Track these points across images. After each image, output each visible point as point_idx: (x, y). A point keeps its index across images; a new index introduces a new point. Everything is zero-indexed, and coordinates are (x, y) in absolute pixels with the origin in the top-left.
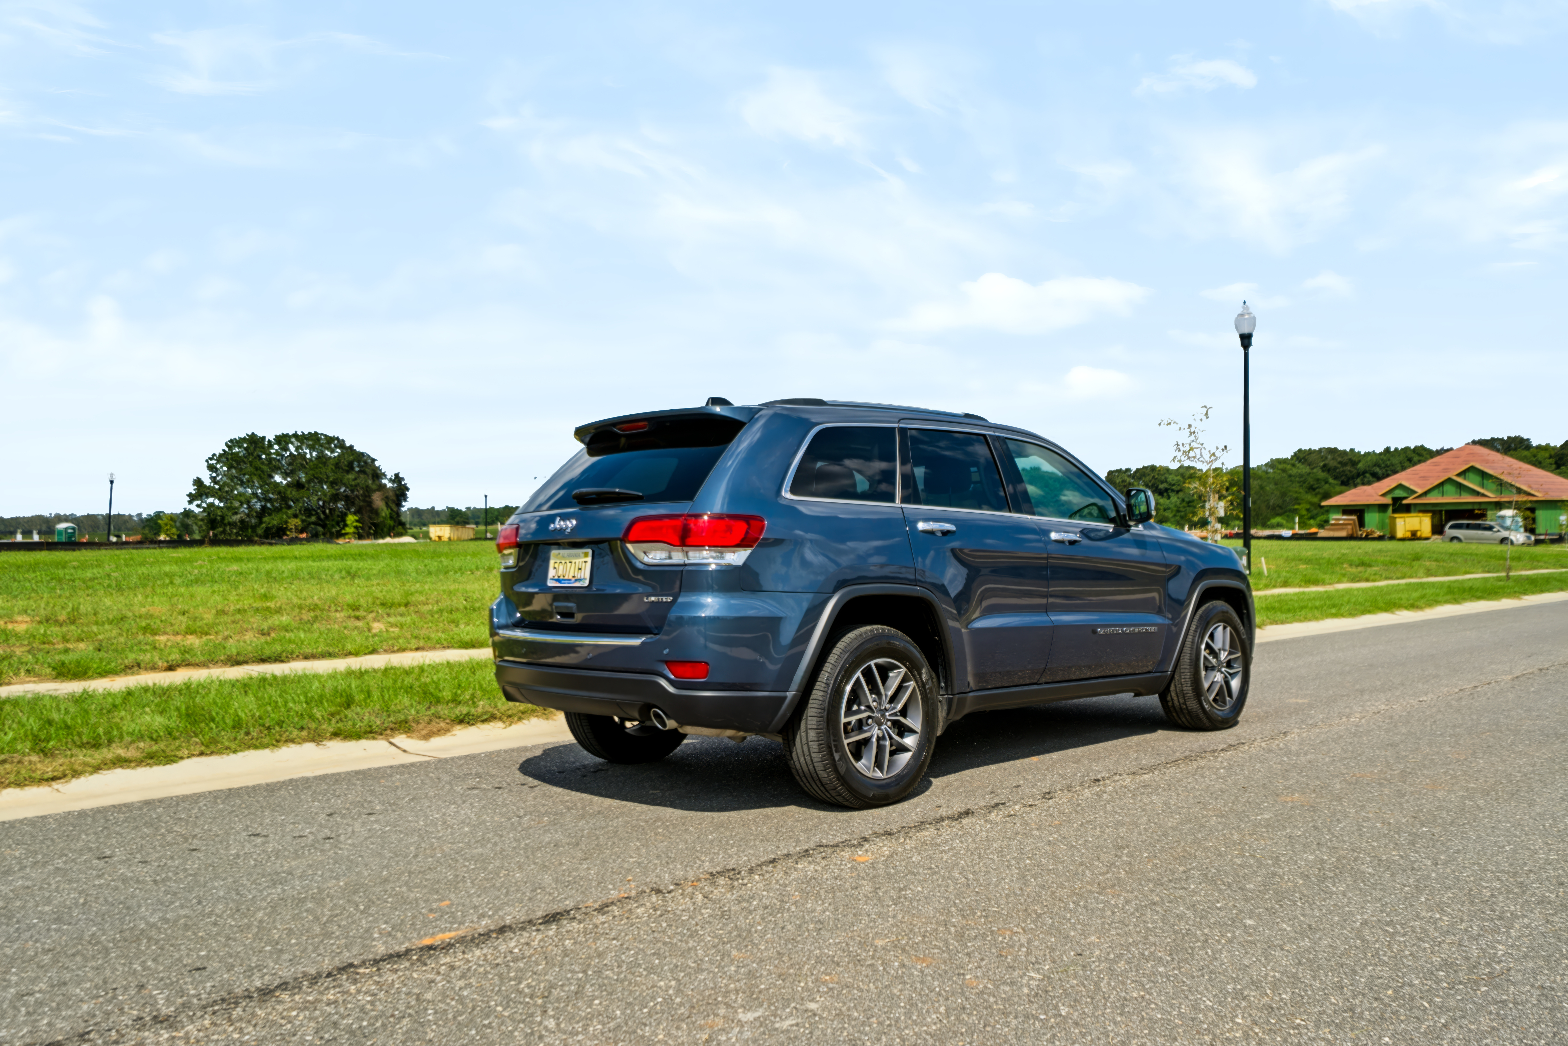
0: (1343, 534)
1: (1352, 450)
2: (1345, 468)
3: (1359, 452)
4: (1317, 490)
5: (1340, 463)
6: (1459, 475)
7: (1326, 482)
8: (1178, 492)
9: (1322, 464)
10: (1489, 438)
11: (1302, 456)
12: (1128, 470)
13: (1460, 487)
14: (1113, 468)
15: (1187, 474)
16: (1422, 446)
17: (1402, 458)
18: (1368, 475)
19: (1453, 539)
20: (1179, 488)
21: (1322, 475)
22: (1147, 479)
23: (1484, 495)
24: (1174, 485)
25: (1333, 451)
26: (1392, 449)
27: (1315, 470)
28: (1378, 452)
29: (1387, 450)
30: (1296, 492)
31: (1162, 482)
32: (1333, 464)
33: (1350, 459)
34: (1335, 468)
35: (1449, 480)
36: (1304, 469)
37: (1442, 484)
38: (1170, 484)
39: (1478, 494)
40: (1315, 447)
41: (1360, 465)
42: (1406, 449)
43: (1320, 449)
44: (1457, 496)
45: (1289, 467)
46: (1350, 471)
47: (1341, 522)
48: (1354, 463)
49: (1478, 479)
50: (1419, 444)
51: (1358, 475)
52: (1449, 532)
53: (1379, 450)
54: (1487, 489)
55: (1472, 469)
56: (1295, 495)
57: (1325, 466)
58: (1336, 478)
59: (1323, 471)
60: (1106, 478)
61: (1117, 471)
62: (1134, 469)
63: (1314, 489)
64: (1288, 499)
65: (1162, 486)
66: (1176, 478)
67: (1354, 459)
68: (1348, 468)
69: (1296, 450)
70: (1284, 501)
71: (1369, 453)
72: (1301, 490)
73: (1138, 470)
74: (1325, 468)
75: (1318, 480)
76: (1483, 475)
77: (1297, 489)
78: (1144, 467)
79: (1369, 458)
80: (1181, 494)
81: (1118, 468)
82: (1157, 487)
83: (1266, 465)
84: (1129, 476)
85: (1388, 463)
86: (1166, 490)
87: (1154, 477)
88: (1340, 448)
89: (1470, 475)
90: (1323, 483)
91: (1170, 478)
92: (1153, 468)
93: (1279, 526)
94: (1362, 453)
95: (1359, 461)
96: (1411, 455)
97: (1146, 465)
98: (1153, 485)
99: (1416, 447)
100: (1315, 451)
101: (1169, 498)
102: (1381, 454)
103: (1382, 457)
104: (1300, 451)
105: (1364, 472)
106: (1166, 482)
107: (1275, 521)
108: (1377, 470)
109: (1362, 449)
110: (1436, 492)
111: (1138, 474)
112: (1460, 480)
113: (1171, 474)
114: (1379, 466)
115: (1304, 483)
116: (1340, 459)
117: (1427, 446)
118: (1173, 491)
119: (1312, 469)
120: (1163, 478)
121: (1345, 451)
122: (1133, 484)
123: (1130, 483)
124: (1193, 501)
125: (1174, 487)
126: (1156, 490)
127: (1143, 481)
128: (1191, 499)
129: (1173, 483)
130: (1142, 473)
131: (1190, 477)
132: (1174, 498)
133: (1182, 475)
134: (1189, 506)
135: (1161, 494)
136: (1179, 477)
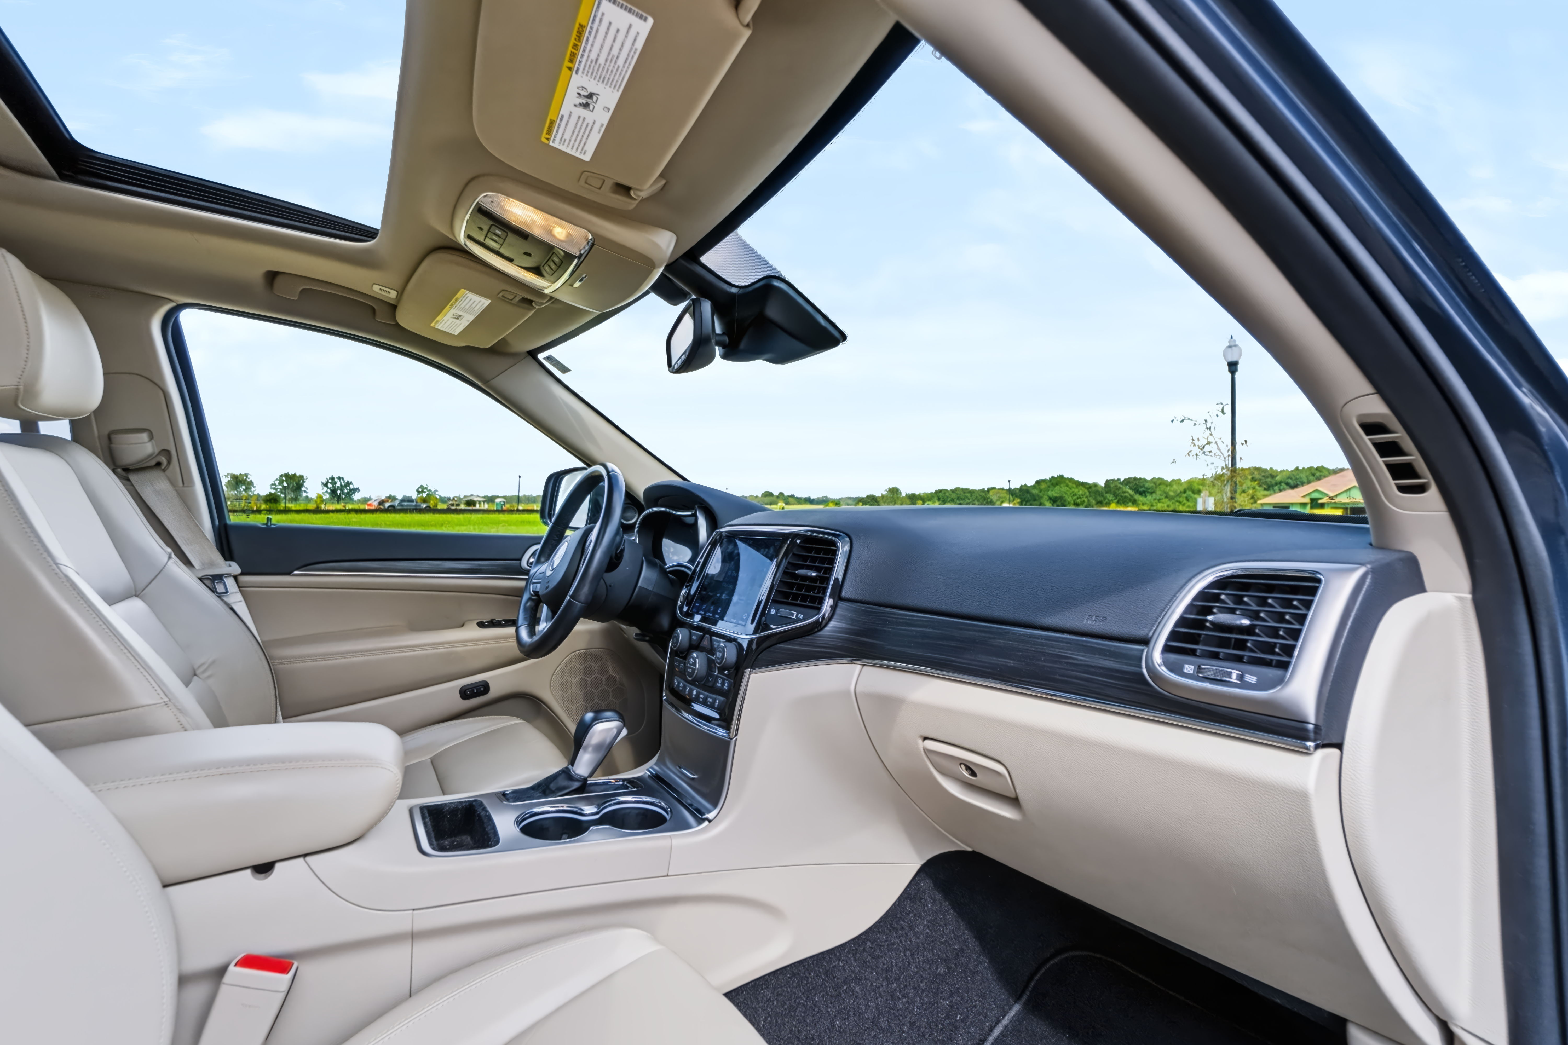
1: (1271, 469)
2: (1267, 480)
5: (1264, 476)
8: (1152, 493)
11: (1235, 471)
12: (1119, 480)
15: (1158, 482)
17: (1308, 473)
20: (1152, 490)
22: (1131, 485)
24: (1149, 489)
25: (1258, 469)
26: (1301, 468)
27: (1246, 481)
28: (1290, 469)
29: (1297, 469)
31: (1141, 487)
32: (1258, 476)
34: (1260, 479)
42: (1310, 468)
46: (1270, 482)
48: (1273, 477)
50: (1320, 465)
51: (1276, 484)
63: (1245, 493)
65: (1141, 490)
67: (1273, 474)
68: (1269, 480)
71: (1284, 471)
73: (1125, 480)
78: (1129, 478)
79: (1284, 473)
80: (1154, 495)
85: (1298, 477)
86: (1144, 492)
87: (1136, 484)
88: (1264, 467)
91: (1147, 485)
92: (1135, 479)
94: (1279, 471)
95: (1277, 476)
96: (1313, 471)
97: (1131, 477)
100: (1246, 469)
101: (1146, 496)
102: (1292, 471)
103: (1294, 473)
105: (1280, 483)
106: (1144, 487)
108: (1290, 481)
109: (1278, 468)
114: (1291, 479)
116: (1263, 474)
118: (1148, 492)
120: (1142, 484)
122: (1122, 488)
123: (1120, 488)
124: (1162, 499)
125: (1150, 491)
126: (1137, 491)
127: (1129, 486)
128: (1161, 497)
129: (1149, 487)
130: (1127, 482)
131: (1160, 484)
132: (1149, 497)
133: (1155, 483)
134: (1159, 502)
135: (1141, 494)
136: (1153, 484)
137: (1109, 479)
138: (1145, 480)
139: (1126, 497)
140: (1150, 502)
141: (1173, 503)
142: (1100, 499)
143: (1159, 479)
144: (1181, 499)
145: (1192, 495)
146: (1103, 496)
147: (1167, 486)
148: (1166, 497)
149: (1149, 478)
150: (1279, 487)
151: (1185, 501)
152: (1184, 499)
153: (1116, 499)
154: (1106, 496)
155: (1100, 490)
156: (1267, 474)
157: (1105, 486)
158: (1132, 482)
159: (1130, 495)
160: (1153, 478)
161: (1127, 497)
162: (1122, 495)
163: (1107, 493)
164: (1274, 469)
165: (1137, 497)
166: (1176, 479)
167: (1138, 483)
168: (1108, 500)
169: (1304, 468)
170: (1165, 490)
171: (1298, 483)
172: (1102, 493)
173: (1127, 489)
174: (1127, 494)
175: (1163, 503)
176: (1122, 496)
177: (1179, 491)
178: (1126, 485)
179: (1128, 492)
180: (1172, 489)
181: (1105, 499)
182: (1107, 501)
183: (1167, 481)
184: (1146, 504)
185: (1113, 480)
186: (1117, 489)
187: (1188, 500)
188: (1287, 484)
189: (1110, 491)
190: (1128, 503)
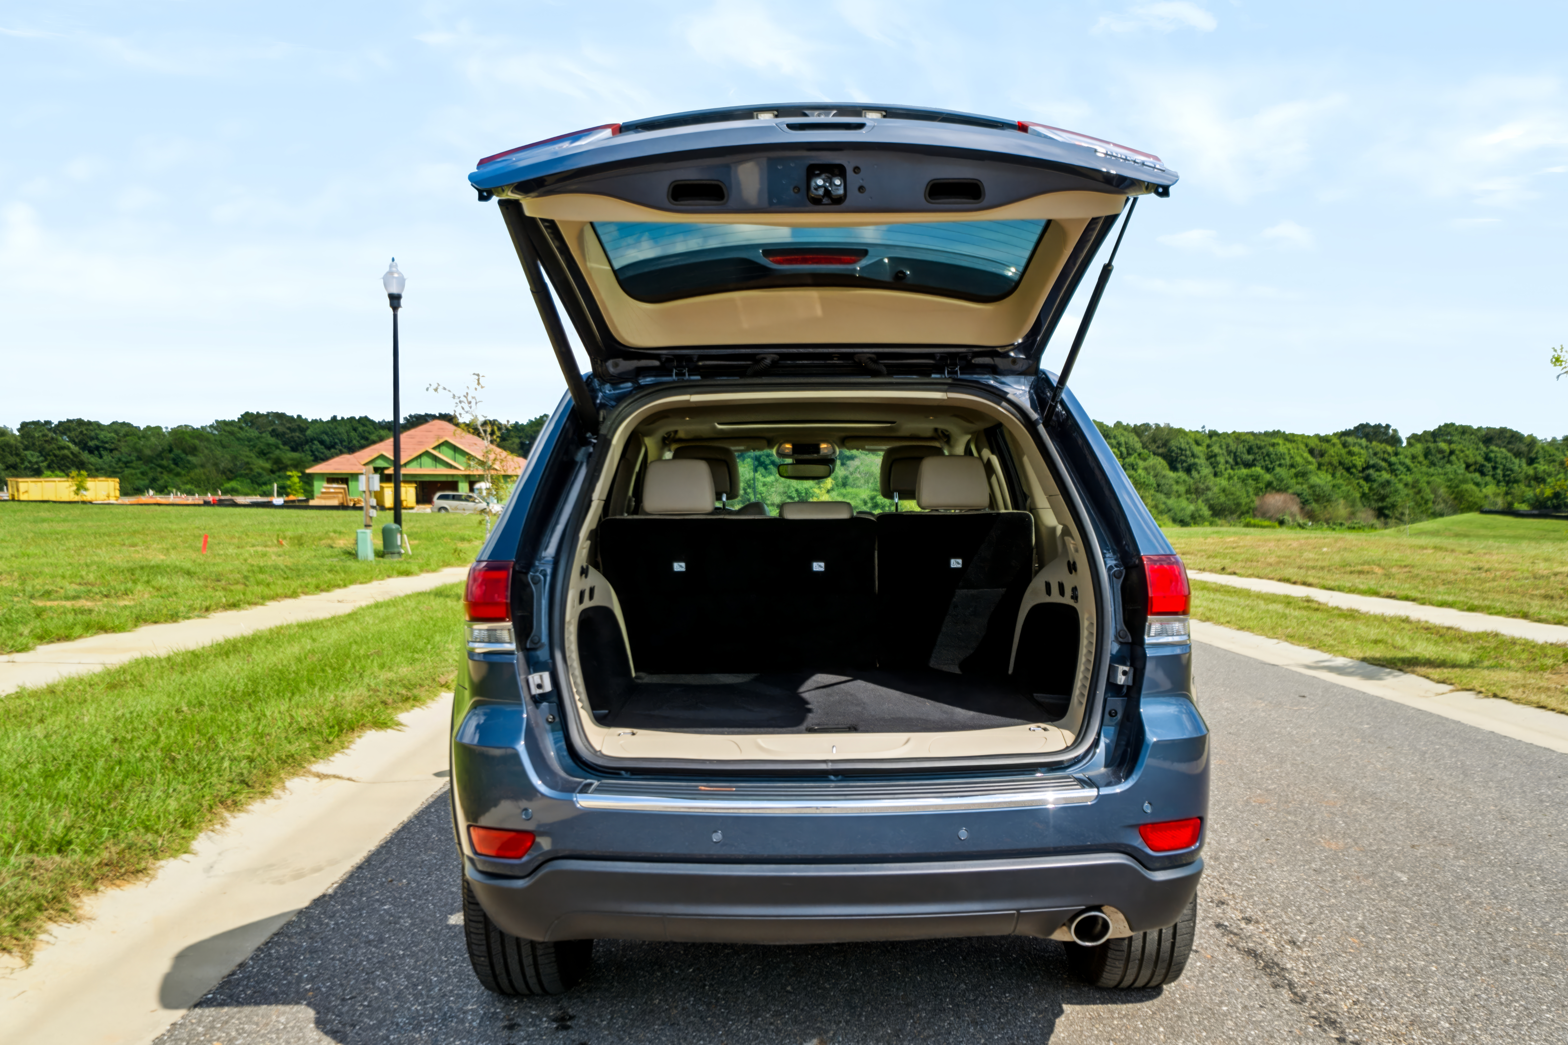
0: (335, 502)
1: (299, 416)
2: (293, 434)
3: (306, 419)
4: (268, 456)
5: (289, 428)
6: (434, 448)
7: (277, 447)
8: (111, 451)
9: (270, 429)
10: (423, 414)
11: (249, 419)
12: (48, 423)
13: (436, 459)
14: (28, 420)
15: (123, 431)
16: (366, 417)
17: (348, 427)
18: (316, 442)
19: (441, 509)
20: (113, 446)
21: (272, 440)
22: (73, 434)
23: (456, 468)
24: (107, 443)
25: (281, 416)
26: (339, 418)
27: (264, 435)
28: (325, 420)
29: (334, 418)
30: (247, 456)
31: (92, 439)
32: (281, 429)
33: (299, 426)
34: (284, 434)
35: (427, 453)
36: (253, 433)
37: (420, 456)
38: (103, 442)
39: (451, 466)
40: (263, 411)
41: (308, 432)
42: (352, 419)
43: (268, 414)
44: (434, 468)
45: (236, 429)
46: (299, 437)
47: (332, 490)
48: (302, 429)
49: (451, 452)
50: (363, 415)
51: (307, 442)
52: (437, 502)
53: (326, 418)
54: (458, 463)
55: (446, 443)
56: (246, 460)
57: (273, 430)
58: (285, 444)
59: (272, 436)
60: (19, 430)
61: (33, 423)
62: (55, 422)
63: (265, 454)
64: (238, 464)
65: (91, 444)
66: (109, 435)
67: (303, 425)
69: (243, 413)
70: (235, 465)
71: (316, 421)
72: (252, 455)
74: (274, 433)
75: (269, 445)
76: (455, 449)
77: (248, 453)
78: (69, 421)
79: (318, 425)
80: (116, 454)
81: (35, 420)
82: (86, 444)
83: (211, 426)
84: (50, 430)
86: (97, 448)
87: (81, 432)
88: (289, 414)
89: (444, 448)
90: (274, 448)
91: (102, 435)
92: (80, 422)
93: (234, 491)
94: (310, 420)
95: (308, 428)
96: (356, 425)
97: (71, 418)
98: (80, 442)
99: (361, 418)
100: (263, 415)
101: (101, 457)
102: (328, 422)
103: (330, 425)
104: (247, 413)
105: (312, 440)
106: (97, 439)
107: (229, 485)
108: (325, 437)
109: (310, 416)
110: (415, 463)
111: (61, 428)
112: (435, 453)
113: (102, 430)
114: (327, 434)
115: (254, 447)
116: (288, 425)
117: (371, 417)
118: (105, 449)
119: (261, 433)
120: (93, 434)
121: (292, 417)
122: (57, 440)
123: (52, 438)
124: (132, 462)
125: (107, 445)
126: (84, 447)
127: (69, 437)
128: (129, 459)
129: (105, 440)
130: (66, 427)
131: (126, 435)
132: (107, 457)
133: (116, 432)
134: (127, 467)
135: (91, 452)
136: (113, 435)
137: (27, 420)
138: (98, 424)
139: (65, 457)
140: (110, 466)
141: (151, 468)
142: (12, 460)
143: (124, 424)
144: (164, 462)
145: (183, 456)
146: (18, 455)
147: (139, 438)
148: (139, 458)
149: (106, 421)
150: (310, 447)
151: (173, 466)
152: (171, 462)
153: (46, 460)
154: (26, 455)
155: (12, 442)
156: (294, 425)
157: (22, 436)
158: (74, 430)
159: (72, 453)
160: (114, 423)
161: (68, 457)
162: (57, 452)
163: (26, 448)
164: (304, 417)
165: (85, 456)
166: (153, 425)
167: (85, 432)
168: (30, 462)
169: (343, 418)
170: (138, 446)
171: (337, 441)
172: (16, 448)
173: (65, 440)
174: (66, 452)
175: (134, 468)
176: (55, 456)
177: (160, 448)
178: (64, 434)
179: (69, 448)
180: (148, 443)
181: (22, 461)
182: (26, 464)
183: (138, 428)
184: (102, 469)
185: (36, 423)
186: (46, 441)
187: (176, 464)
188: (322, 442)
189: (34, 444)
190: (69, 468)
